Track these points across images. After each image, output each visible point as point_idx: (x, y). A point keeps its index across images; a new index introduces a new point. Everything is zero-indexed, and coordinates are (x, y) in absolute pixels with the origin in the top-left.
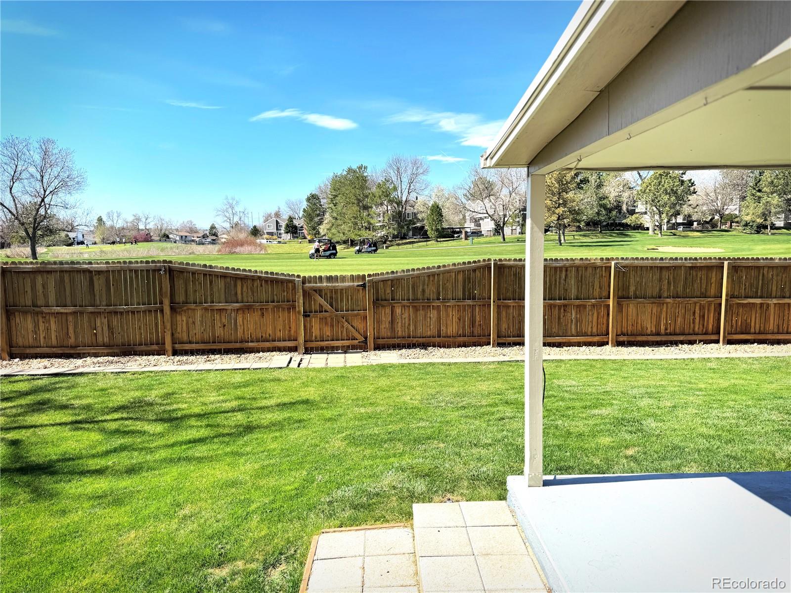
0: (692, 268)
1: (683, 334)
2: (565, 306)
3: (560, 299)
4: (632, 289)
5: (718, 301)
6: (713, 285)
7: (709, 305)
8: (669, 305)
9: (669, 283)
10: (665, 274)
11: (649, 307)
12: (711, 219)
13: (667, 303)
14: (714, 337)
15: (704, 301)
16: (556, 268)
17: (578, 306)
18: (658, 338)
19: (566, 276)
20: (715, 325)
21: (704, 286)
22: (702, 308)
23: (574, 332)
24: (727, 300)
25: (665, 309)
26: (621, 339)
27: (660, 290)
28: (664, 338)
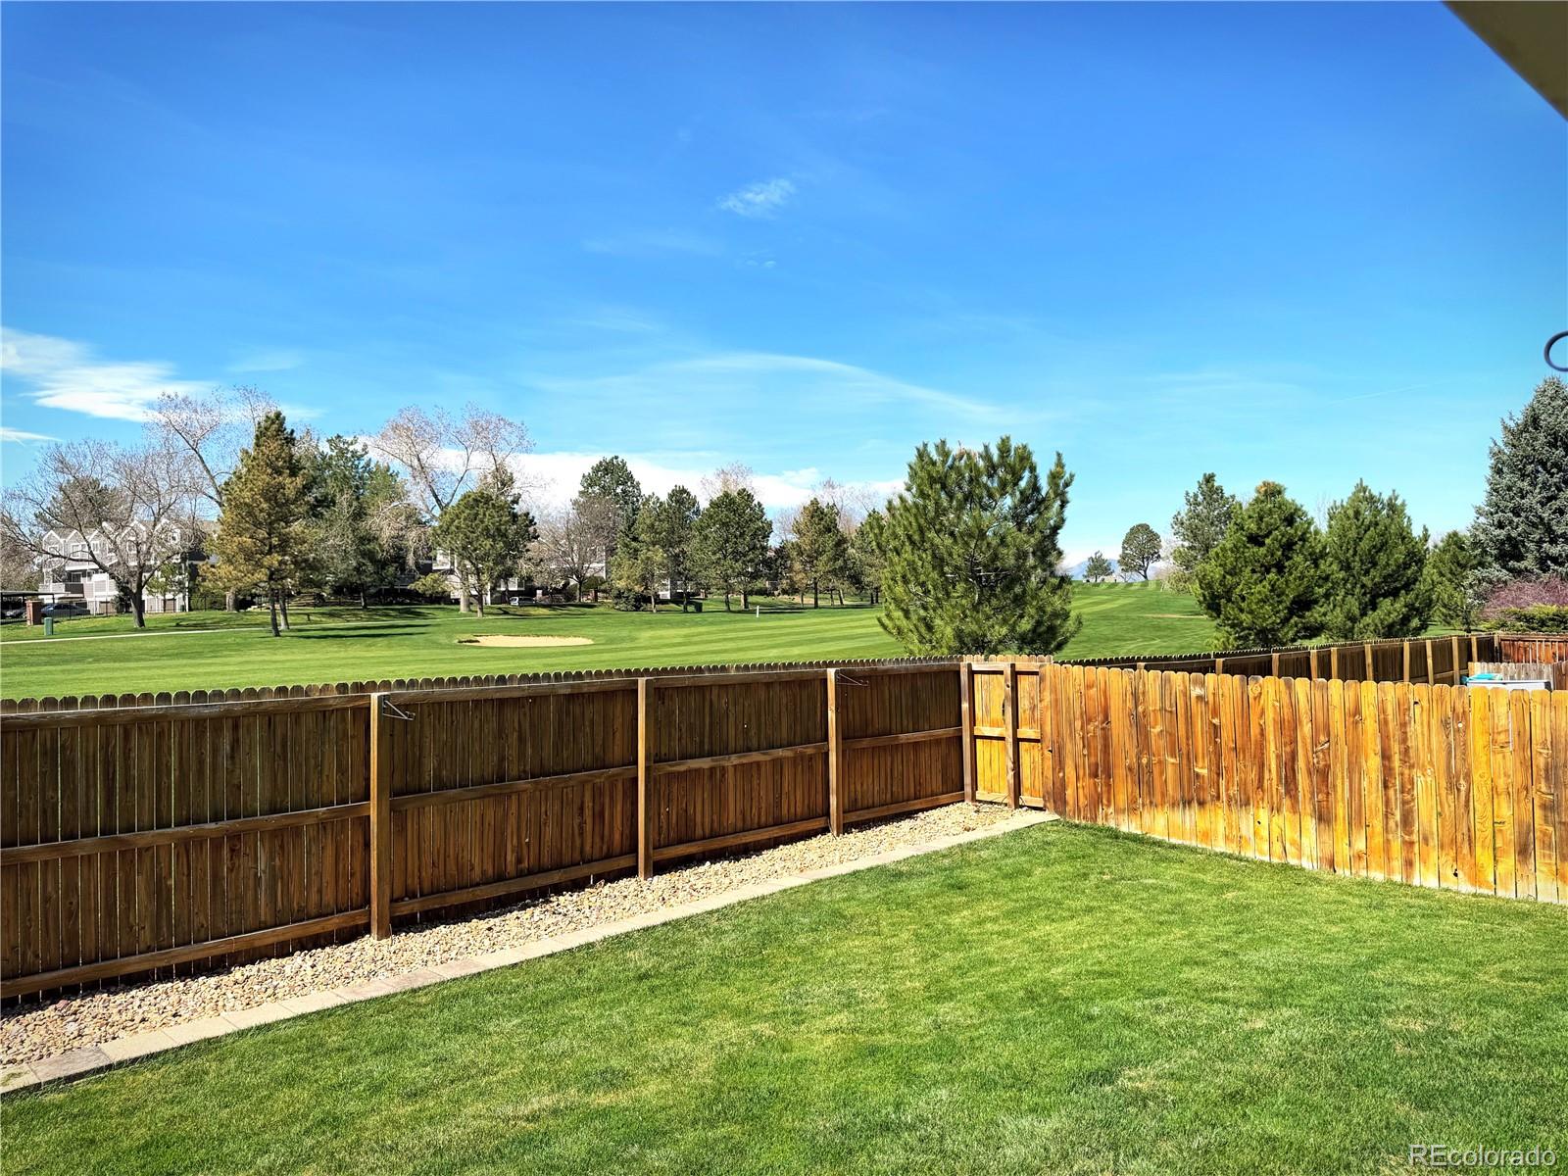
0: (571, 696)
1: (559, 866)
2: (235, 837)
3: (216, 818)
4: (430, 764)
5: (629, 775)
6: (618, 735)
7: (613, 786)
8: (524, 796)
9: (521, 740)
10: (512, 717)
11: (473, 810)
12: (565, 585)
13: (519, 793)
14: (624, 862)
15: (601, 777)
16: (199, 722)
17: (277, 833)
18: (500, 890)
19: (235, 744)
20: (627, 832)
21: (599, 741)
22: (598, 793)
23: (264, 913)
24: (647, 769)
25: (514, 809)
26: (406, 908)
27: (502, 759)
28: (515, 887)
